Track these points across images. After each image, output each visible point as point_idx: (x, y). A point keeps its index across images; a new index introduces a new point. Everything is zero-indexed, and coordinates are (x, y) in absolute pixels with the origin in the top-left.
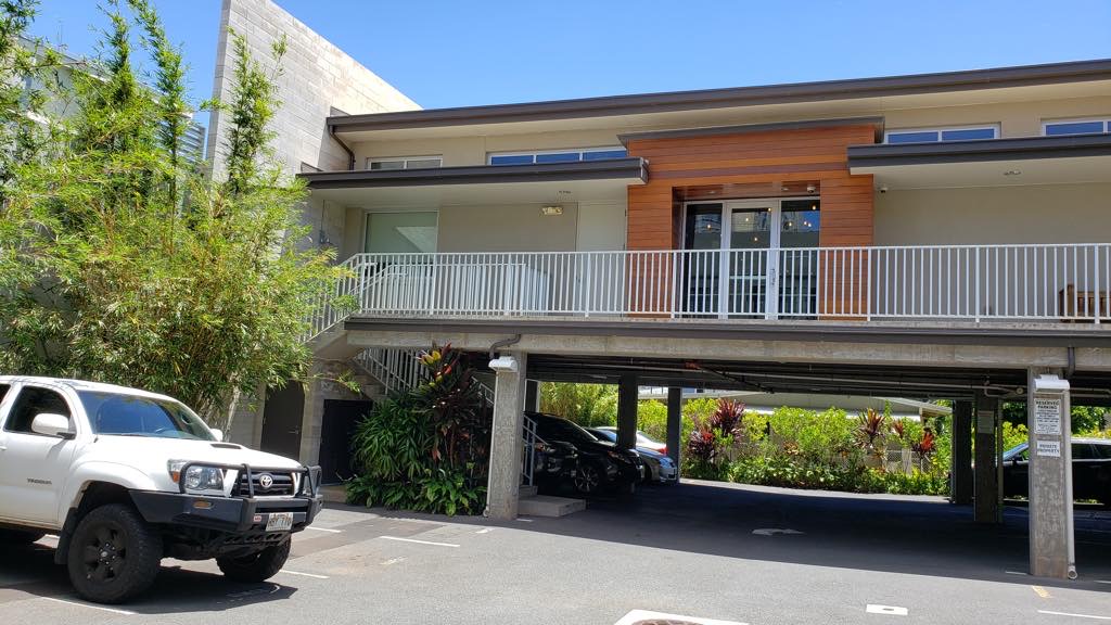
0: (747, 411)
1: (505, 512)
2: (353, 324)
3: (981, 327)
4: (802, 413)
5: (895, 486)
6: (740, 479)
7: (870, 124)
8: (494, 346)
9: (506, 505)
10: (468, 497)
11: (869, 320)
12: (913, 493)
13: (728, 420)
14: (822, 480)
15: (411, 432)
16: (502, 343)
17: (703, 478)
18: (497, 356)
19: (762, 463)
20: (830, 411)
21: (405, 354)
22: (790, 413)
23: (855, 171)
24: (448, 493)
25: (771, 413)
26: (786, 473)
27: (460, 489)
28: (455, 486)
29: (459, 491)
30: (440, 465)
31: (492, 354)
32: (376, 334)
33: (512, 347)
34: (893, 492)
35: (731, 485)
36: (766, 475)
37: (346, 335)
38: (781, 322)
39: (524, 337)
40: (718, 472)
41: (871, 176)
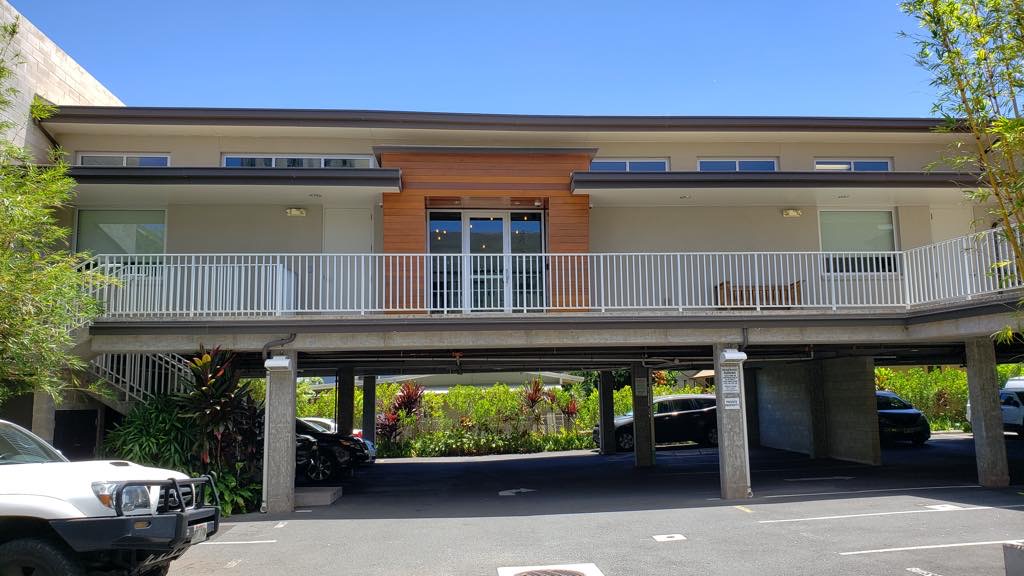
0: (426, 392)
1: (286, 506)
2: (98, 329)
3: (685, 314)
4: (472, 390)
5: (550, 445)
6: (422, 453)
7: (586, 154)
8: (267, 346)
9: (286, 499)
10: (242, 496)
11: (603, 310)
12: (564, 449)
13: (410, 402)
14: (494, 445)
15: (176, 438)
16: (276, 343)
17: (389, 457)
18: (269, 356)
19: (442, 436)
20: (496, 387)
21: (147, 358)
22: (463, 391)
23: (578, 191)
24: (222, 495)
25: (445, 392)
26: (463, 444)
27: (232, 488)
28: (227, 486)
29: (233, 491)
30: (209, 468)
31: (265, 355)
32: (129, 338)
33: (286, 347)
34: (549, 450)
35: (415, 460)
36: (446, 447)
37: (90, 341)
38: (515, 315)
39: (299, 335)
40: (402, 450)
41: (588, 196)
